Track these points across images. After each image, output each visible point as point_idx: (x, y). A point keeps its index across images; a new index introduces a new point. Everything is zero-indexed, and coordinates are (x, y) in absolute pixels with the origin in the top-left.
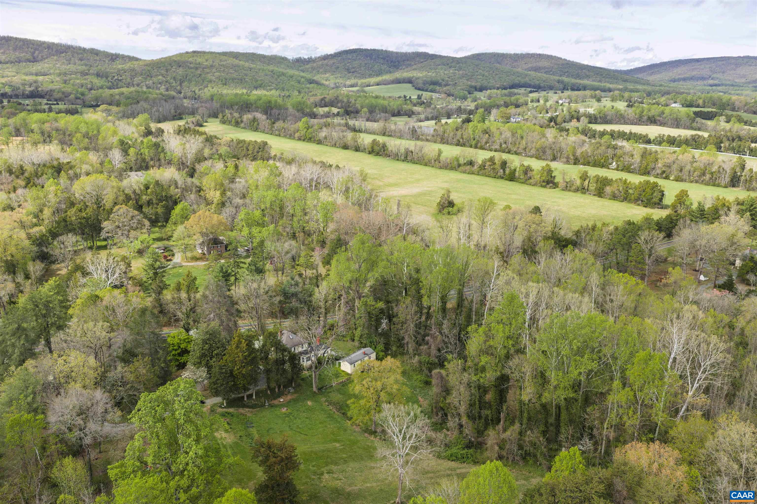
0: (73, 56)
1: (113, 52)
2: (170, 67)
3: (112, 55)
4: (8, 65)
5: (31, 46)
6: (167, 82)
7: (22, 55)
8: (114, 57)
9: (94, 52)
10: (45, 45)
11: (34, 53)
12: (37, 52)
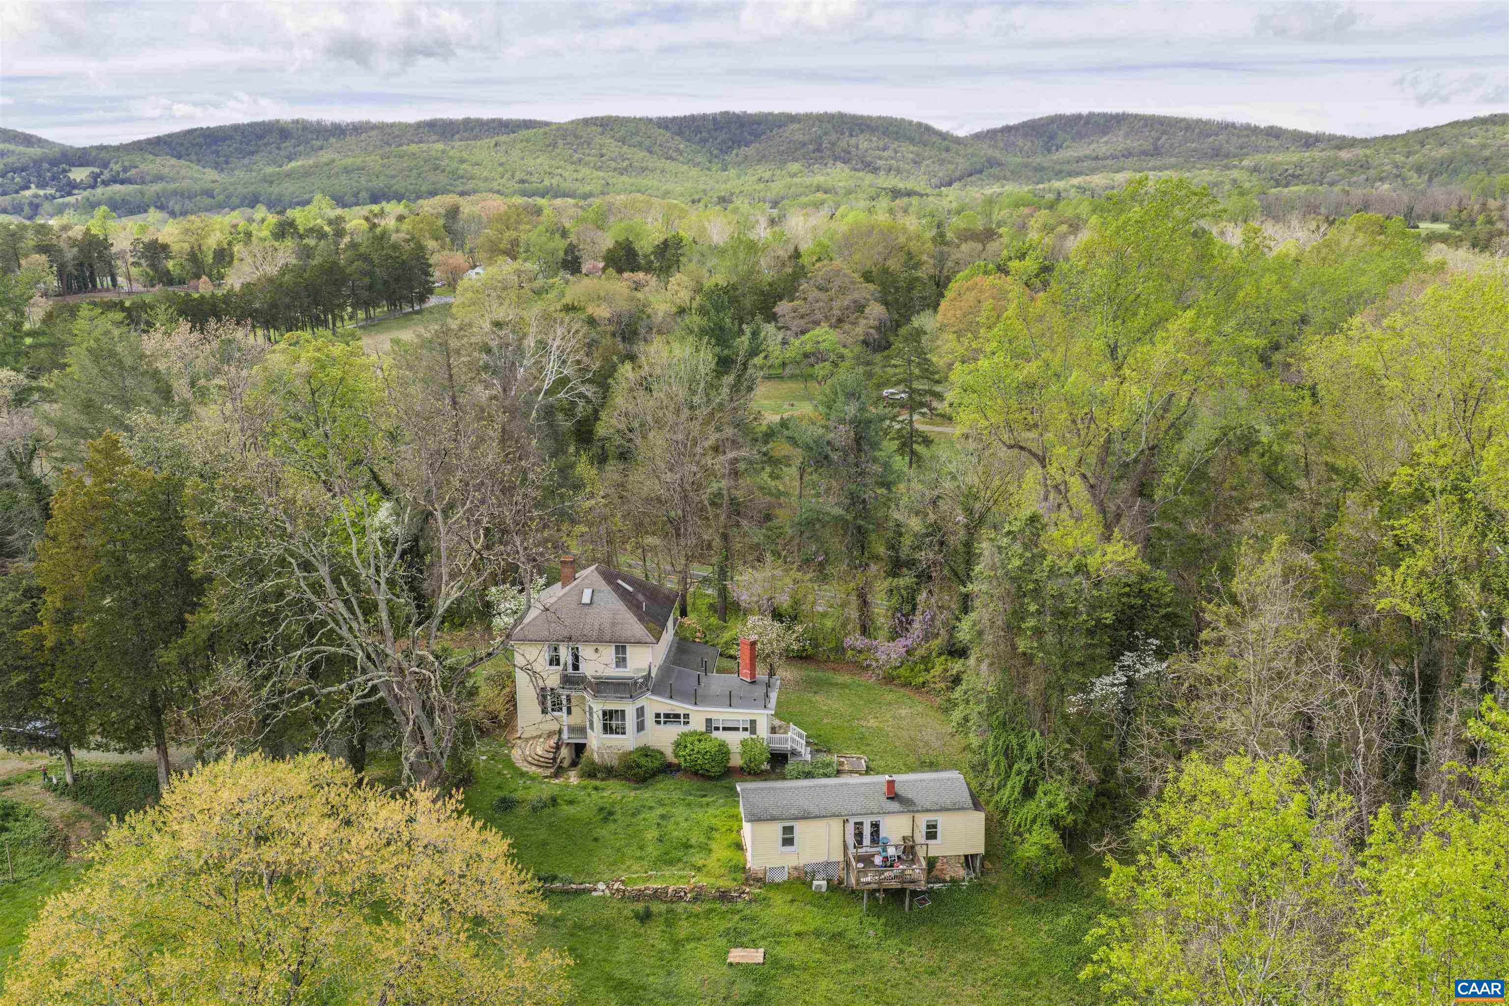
1: (1310, 131)
5: (1157, 126)
9: (1274, 133)
10: (1183, 124)
11: (1159, 139)
12: (1164, 137)
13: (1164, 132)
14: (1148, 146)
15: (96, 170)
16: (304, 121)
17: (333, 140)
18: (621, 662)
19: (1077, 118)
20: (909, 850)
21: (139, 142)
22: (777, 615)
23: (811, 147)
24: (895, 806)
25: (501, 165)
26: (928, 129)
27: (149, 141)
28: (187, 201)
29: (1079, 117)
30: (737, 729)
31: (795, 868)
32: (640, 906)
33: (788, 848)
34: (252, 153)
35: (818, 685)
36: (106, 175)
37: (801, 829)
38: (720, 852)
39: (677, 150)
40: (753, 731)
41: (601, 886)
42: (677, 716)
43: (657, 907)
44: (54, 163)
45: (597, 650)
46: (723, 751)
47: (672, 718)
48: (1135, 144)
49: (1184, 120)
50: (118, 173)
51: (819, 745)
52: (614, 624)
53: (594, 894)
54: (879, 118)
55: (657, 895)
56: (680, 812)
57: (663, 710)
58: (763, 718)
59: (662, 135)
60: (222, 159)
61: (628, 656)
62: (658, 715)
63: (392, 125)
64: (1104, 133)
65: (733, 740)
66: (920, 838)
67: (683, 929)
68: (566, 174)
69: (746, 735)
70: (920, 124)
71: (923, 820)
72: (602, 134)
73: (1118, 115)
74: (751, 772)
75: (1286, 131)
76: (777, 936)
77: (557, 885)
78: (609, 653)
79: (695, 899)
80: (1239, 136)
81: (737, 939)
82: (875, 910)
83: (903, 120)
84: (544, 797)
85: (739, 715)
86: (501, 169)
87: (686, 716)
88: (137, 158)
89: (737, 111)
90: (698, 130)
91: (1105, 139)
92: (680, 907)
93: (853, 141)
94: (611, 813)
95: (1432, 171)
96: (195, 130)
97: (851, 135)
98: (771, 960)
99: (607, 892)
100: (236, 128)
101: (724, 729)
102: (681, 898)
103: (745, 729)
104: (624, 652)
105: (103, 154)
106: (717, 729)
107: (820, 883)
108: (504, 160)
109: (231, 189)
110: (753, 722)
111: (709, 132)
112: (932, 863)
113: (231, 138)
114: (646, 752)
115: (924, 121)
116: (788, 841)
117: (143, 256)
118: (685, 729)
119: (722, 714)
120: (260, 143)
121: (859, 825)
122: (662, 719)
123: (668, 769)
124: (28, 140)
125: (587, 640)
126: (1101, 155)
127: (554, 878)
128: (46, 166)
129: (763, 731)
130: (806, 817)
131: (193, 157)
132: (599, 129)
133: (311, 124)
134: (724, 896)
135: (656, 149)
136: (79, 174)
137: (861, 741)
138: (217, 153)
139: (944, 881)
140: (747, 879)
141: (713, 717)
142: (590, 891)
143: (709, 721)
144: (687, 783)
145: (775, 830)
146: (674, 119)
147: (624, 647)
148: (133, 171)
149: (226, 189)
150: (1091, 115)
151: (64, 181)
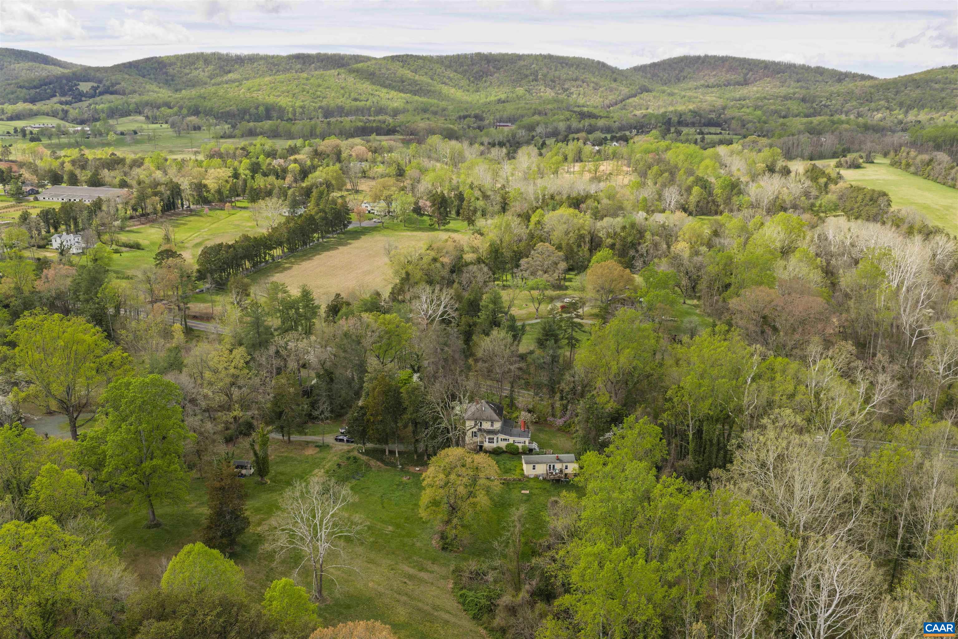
0: (790, 77)
1: (843, 70)
2: (903, 89)
3: (841, 74)
4: (713, 89)
5: (746, 66)
6: (887, 108)
7: (733, 77)
8: (842, 77)
9: (820, 71)
10: (763, 65)
11: (747, 74)
12: (751, 73)
13: (751, 70)
14: (740, 78)
15: (95, 84)
16: (218, 53)
18: (492, 425)
19: (697, 59)
20: (561, 471)
21: (119, 65)
22: (529, 411)
23: (531, 78)
24: (558, 461)
25: (342, 88)
26: (604, 65)
27: (125, 65)
28: (155, 110)
29: (699, 58)
30: (521, 443)
31: (536, 475)
33: (534, 470)
35: (540, 431)
36: (101, 88)
37: (537, 466)
38: (518, 471)
39: (449, 78)
40: (525, 444)
44: (69, 79)
45: (486, 423)
46: (518, 447)
47: (505, 440)
48: (732, 77)
49: (763, 62)
50: (109, 88)
51: (541, 446)
52: (490, 416)
54: (574, 58)
56: (508, 462)
57: (503, 438)
58: (527, 440)
59: (439, 69)
61: (494, 424)
63: (273, 57)
64: (714, 69)
65: (520, 445)
66: (564, 469)
67: (512, 487)
68: (382, 95)
69: (523, 444)
70: (599, 62)
71: (565, 465)
72: (403, 67)
73: (723, 57)
74: (524, 453)
75: (828, 70)
76: (531, 488)
78: (490, 423)
79: (514, 481)
80: (797, 74)
81: (523, 489)
82: (553, 484)
83: (588, 59)
85: (522, 439)
86: (342, 91)
87: (508, 440)
88: (118, 77)
89: (486, 52)
90: (461, 65)
91: (714, 73)
92: (511, 482)
93: (557, 73)
95: (909, 105)
97: (556, 70)
98: (530, 493)
100: (177, 57)
101: (518, 443)
102: (511, 480)
105: (98, 74)
106: (516, 443)
107: (541, 478)
108: (344, 85)
109: (181, 103)
110: (525, 442)
111: (468, 66)
112: (566, 475)
113: (175, 65)
114: (498, 448)
115: (601, 60)
117: (195, 190)
118: (508, 443)
119: (517, 439)
121: (550, 466)
122: (503, 440)
123: (504, 452)
125: (484, 420)
126: (710, 84)
128: (64, 81)
129: (527, 443)
130: (538, 463)
131: (152, 76)
132: (401, 64)
134: (520, 480)
135: (436, 77)
136: (84, 87)
137: (551, 446)
139: (569, 479)
140: (524, 477)
143: (514, 441)
144: (509, 455)
145: (532, 466)
146: (447, 57)
147: (493, 422)
148: (117, 86)
150: (706, 56)
151: (76, 92)
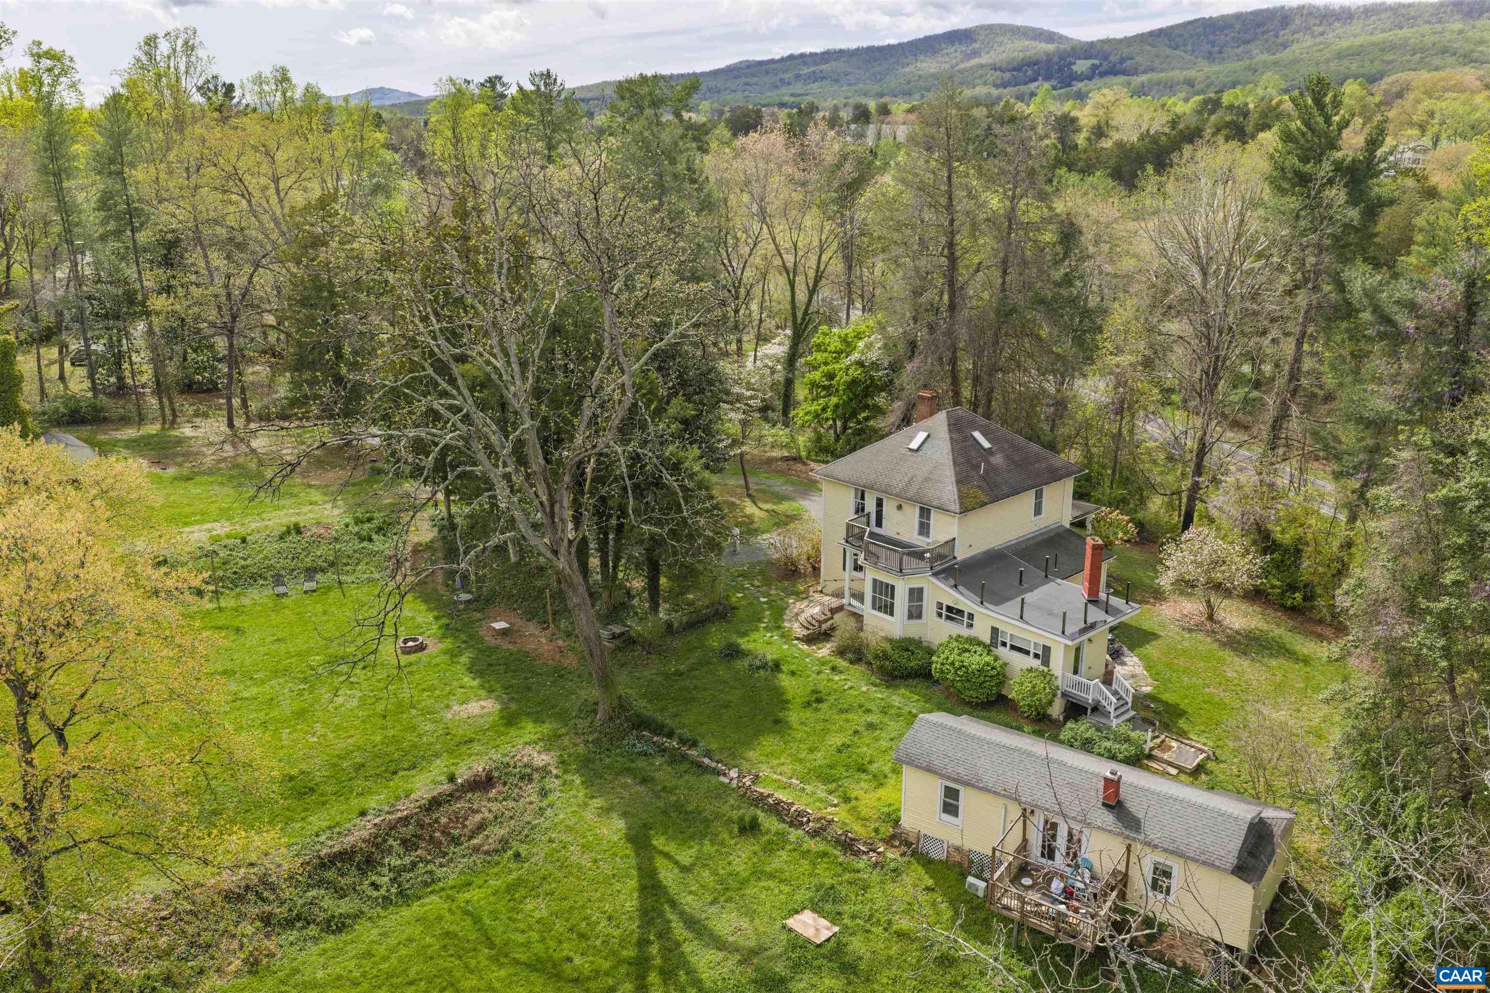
15: (1096, 62)
17: (1337, 24)
18: (924, 529)
21: (1143, 35)
24: (1108, 819)
27: (1151, 34)
30: (1027, 653)
31: (958, 849)
32: (749, 813)
33: (946, 817)
34: (1248, 42)
36: (1105, 66)
37: (969, 799)
40: (1046, 662)
41: (734, 774)
42: (960, 612)
43: (770, 823)
44: (1064, 57)
45: (900, 507)
47: (953, 613)
50: (1115, 65)
52: (927, 479)
53: (722, 779)
55: (777, 809)
57: (947, 602)
58: (1060, 649)
60: (1216, 49)
61: (932, 522)
62: (940, 605)
65: (1019, 662)
66: (1139, 882)
67: (780, 860)
69: (1036, 663)
71: (1149, 860)
77: (693, 752)
78: (913, 514)
79: (815, 834)
84: (769, 657)
85: (1033, 635)
87: (971, 616)
88: (1136, 49)
92: (794, 834)
94: (819, 701)
96: (1198, 20)
99: (735, 782)
100: (1238, 16)
101: (1013, 647)
102: (801, 824)
103: (1036, 656)
104: (929, 518)
105: (1106, 47)
106: (1004, 644)
107: (977, 883)
110: (1047, 649)
113: (1231, 26)
116: (950, 808)
117: (1054, 129)
118: (965, 632)
119: (1011, 628)
120: (1258, 31)
121: (1051, 828)
122: (944, 612)
124: (1050, 37)
125: (889, 492)
127: (694, 744)
128: (1056, 60)
129: (1056, 665)
130: (977, 785)
131: (1189, 48)
133: (1318, 9)
134: (849, 844)
138: (1212, 43)
139: (1171, 964)
140: (893, 837)
141: (1001, 628)
142: (719, 773)
143: (995, 631)
145: (933, 786)
147: (929, 511)
148: (1128, 63)
149: (1208, 78)
151: (1068, 73)
